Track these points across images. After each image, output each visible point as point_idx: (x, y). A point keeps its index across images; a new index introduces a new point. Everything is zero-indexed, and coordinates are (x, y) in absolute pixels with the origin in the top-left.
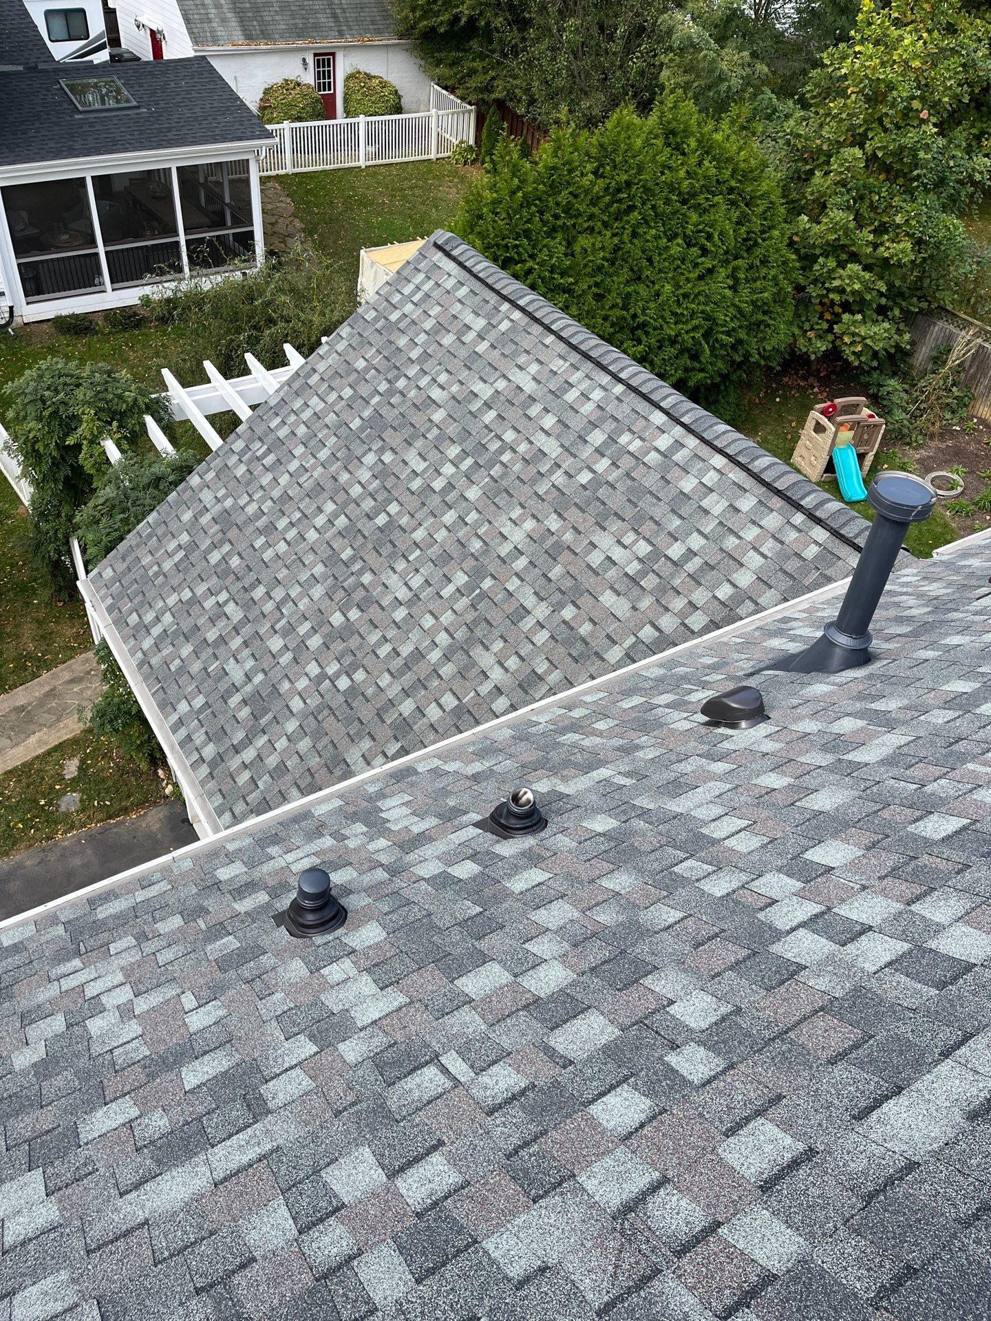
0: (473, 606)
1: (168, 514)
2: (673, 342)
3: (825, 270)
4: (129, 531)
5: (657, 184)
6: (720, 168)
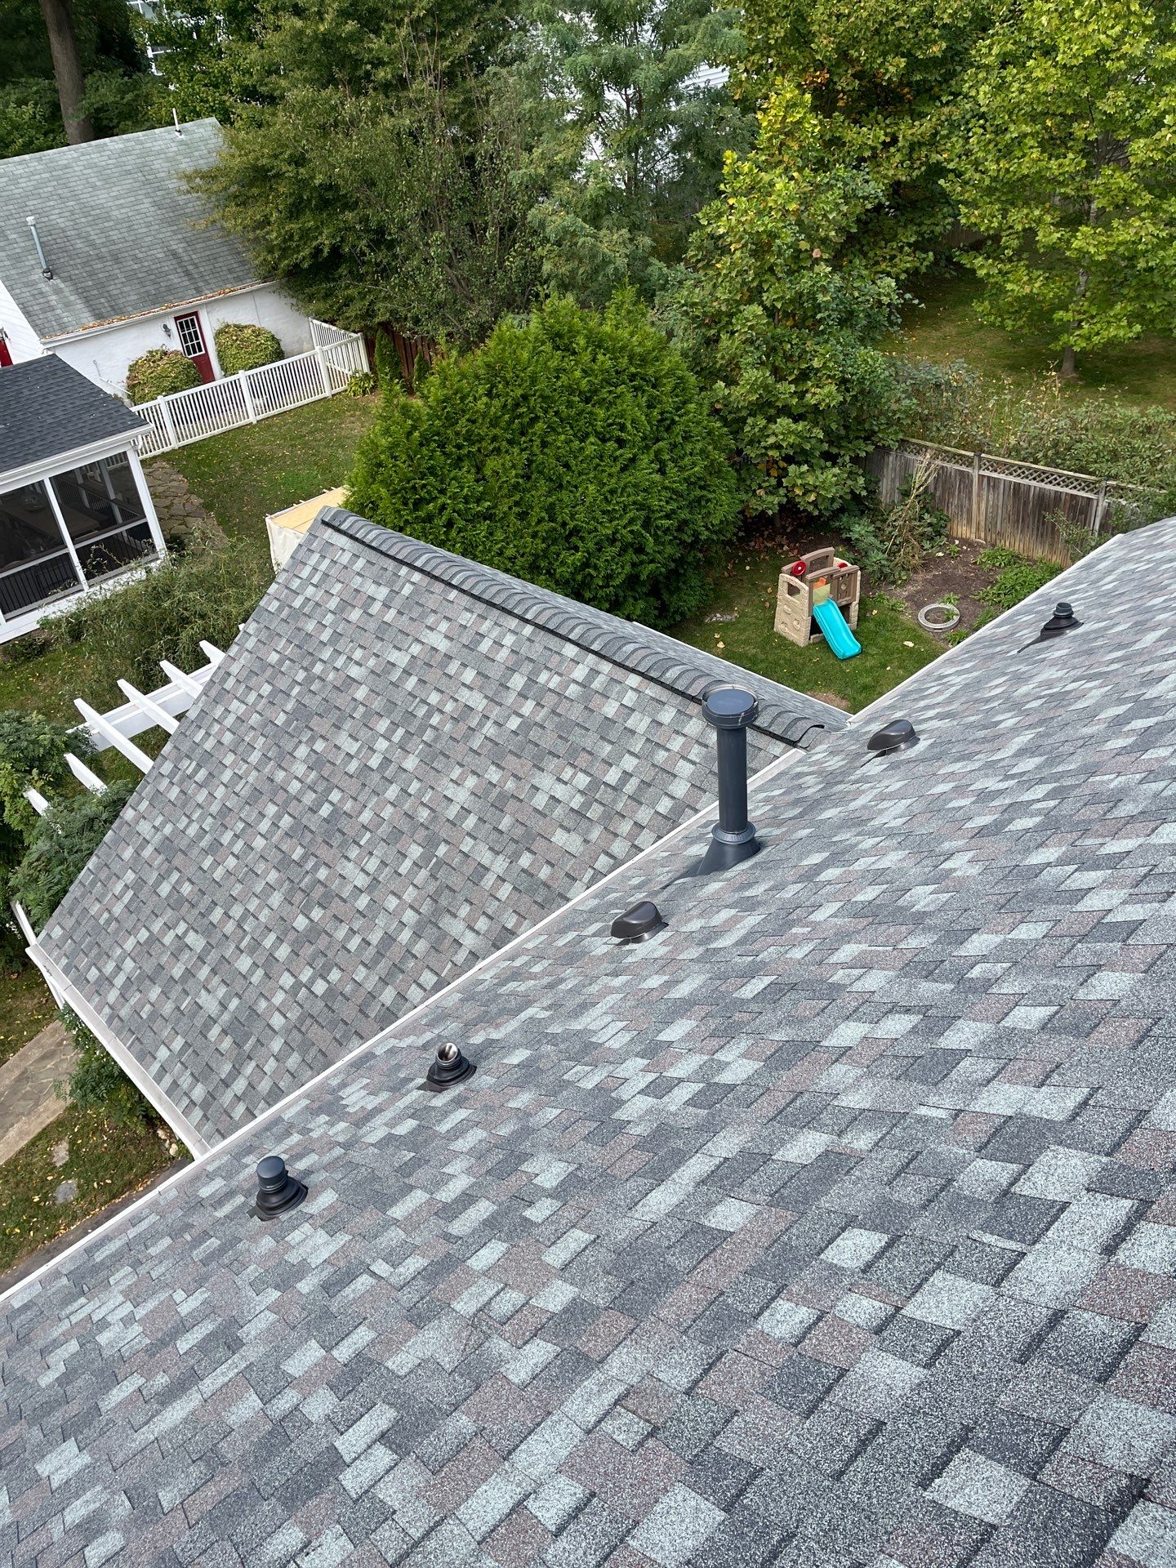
0: (433, 876)
1: (108, 855)
2: (612, 541)
3: (756, 430)
4: (72, 882)
5: (555, 390)
6: (616, 358)
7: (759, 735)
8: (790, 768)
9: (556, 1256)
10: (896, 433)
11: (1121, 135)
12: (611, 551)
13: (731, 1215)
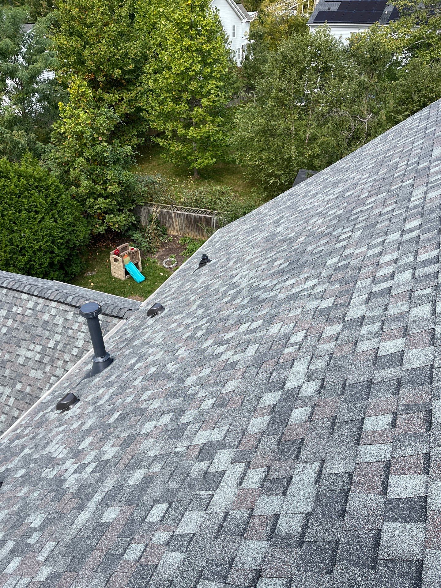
2: (40, 250)
3: (91, 203)
5: (4, 194)
6: (28, 180)
7: (108, 317)
8: (122, 327)
10: (142, 200)
11: (198, 97)
12: (40, 254)
13: (111, 515)
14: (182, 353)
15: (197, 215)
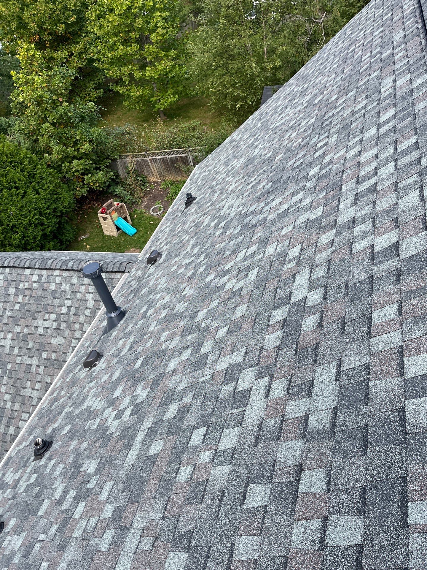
7: (111, 274)
8: (126, 280)
9: (103, 497)
10: (116, 153)
11: (146, 34)
12: (31, 229)
13: (157, 447)
14: (188, 292)
15: (173, 156)
